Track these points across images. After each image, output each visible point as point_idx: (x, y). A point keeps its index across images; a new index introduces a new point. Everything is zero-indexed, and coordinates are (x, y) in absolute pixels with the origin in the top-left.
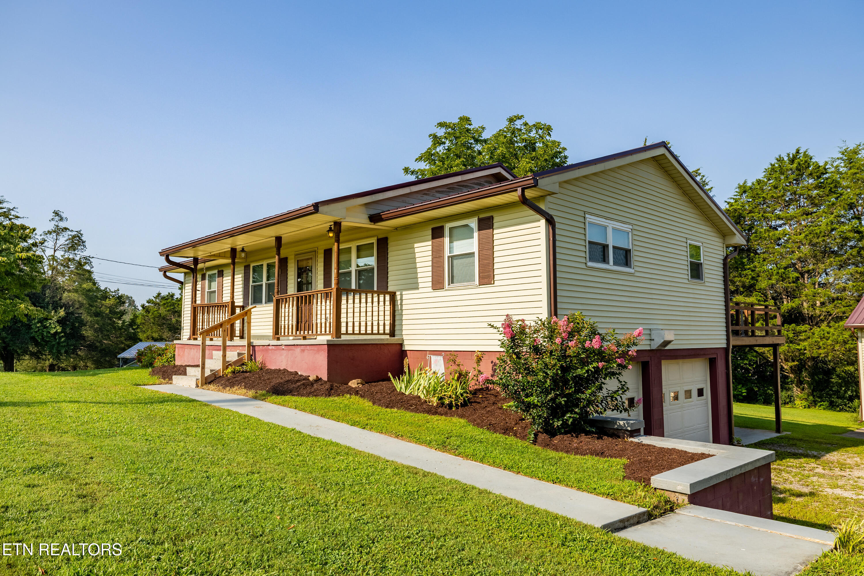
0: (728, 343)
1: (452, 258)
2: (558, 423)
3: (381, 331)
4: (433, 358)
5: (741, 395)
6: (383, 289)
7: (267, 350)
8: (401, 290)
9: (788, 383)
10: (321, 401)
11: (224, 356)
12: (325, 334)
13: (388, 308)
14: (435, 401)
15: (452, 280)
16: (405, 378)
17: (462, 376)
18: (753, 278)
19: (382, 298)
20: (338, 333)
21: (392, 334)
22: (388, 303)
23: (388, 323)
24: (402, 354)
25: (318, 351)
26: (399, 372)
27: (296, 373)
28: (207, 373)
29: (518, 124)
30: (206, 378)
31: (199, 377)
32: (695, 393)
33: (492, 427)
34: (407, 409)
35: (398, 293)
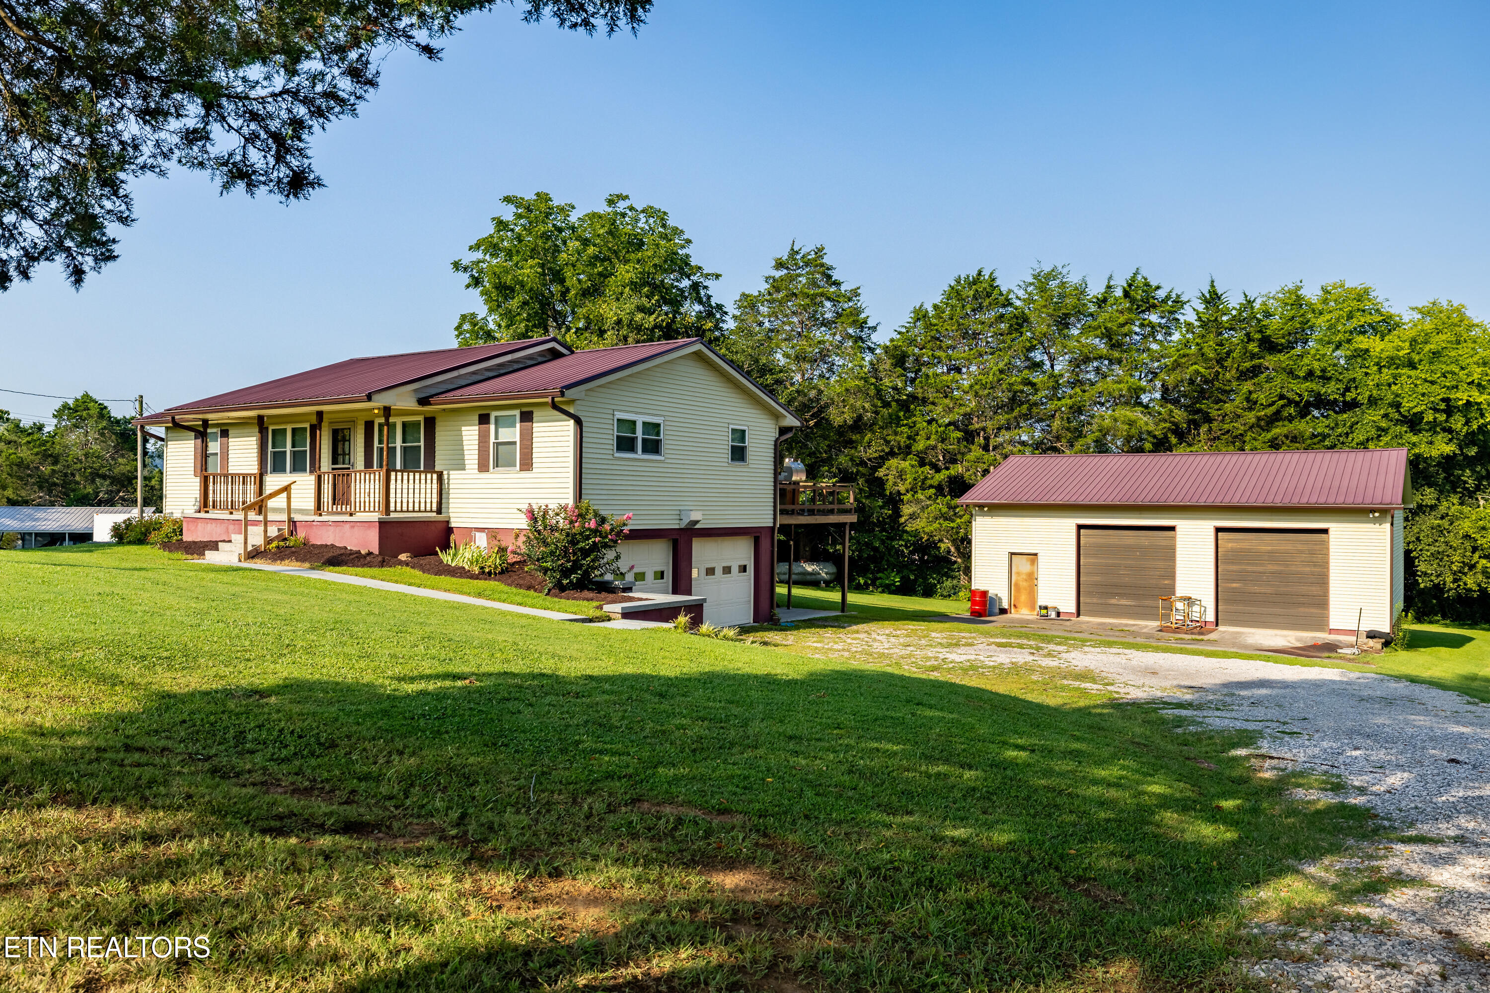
0: (775, 523)
1: (498, 444)
2: (565, 582)
3: (428, 508)
4: (478, 534)
5: (893, 585)
6: (430, 467)
7: (311, 526)
8: (449, 470)
9: (953, 570)
10: (375, 571)
11: (266, 531)
12: (374, 511)
13: (435, 486)
14: (476, 570)
15: (497, 465)
16: (452, 551)
17: (502, 550)
18: (909, 438)
19: (429, 476)
20: (388, 511)
21: (439, 511)
22: (435, 481)
23: (435, 501)
24: (449, 530)
25: (369, 527)
26: (446, 546)
27: (346, 548)
28: (250, 548)
29: (622, 206)
30: (249, 553)
31: (242, 552)
32: (735, 570)
33: (519, 586)
34: (453, 576)
35: (445, 473)
